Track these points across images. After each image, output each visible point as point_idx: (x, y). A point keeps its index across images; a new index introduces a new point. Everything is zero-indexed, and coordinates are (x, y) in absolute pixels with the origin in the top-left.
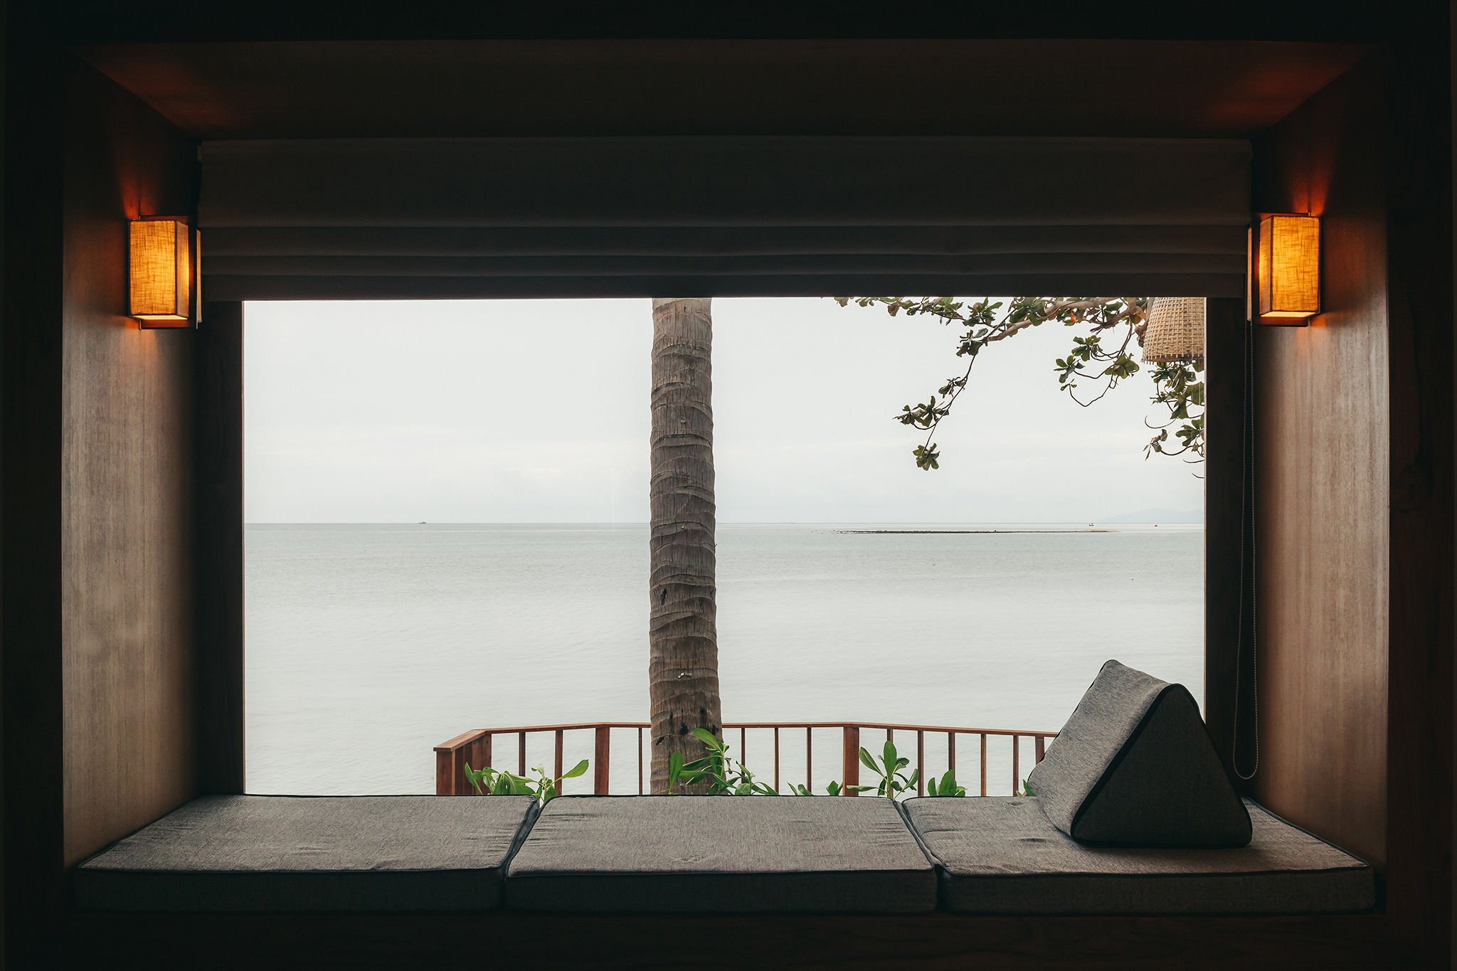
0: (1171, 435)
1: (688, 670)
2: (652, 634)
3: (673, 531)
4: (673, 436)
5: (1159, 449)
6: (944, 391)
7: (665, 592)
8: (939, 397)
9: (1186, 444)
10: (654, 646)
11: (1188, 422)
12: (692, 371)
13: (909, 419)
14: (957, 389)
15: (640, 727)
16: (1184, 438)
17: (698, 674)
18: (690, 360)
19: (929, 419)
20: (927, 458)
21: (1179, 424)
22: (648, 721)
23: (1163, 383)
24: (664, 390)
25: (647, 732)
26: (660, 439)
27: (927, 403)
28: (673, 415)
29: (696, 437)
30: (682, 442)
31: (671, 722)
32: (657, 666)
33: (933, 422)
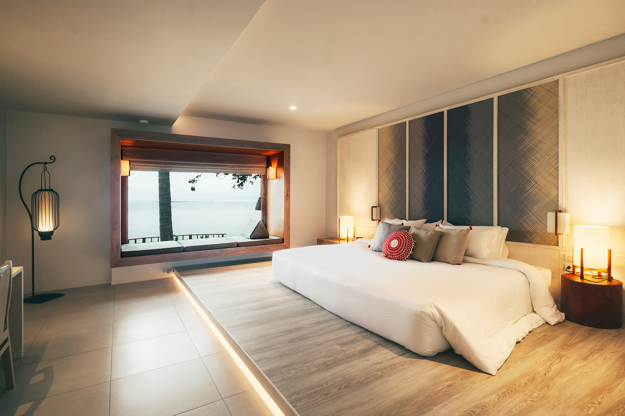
0: (236, 185)
1: (168, 226)
2: (160, 220)
3: (164, 203)
4: (164, 187)
5: (234, 188)
6: (197, 177)
7: (163, 213)
8: (195, 178)
9: (239, 187)
10: (160, 223)
11: (239, 183)
12: (167, 176)
13: (190, 182)
14: (199, 177)
15: (158, 237)
16: (238, 186)
17: (169, 227)
18: (166, 174)
19: (194, 182)
20: (193, 189)
21: (238, 184)
22: (160, 236)
23: (234, 176)
24: (162, 179)
25: (159, 238)
26: (161, 188)
27: (193, 179)
28: (163, 184)
29: (168, 187)
30: (165, 188)
31: (165, 235)
32: (161, 226)
33: (194, 183)
